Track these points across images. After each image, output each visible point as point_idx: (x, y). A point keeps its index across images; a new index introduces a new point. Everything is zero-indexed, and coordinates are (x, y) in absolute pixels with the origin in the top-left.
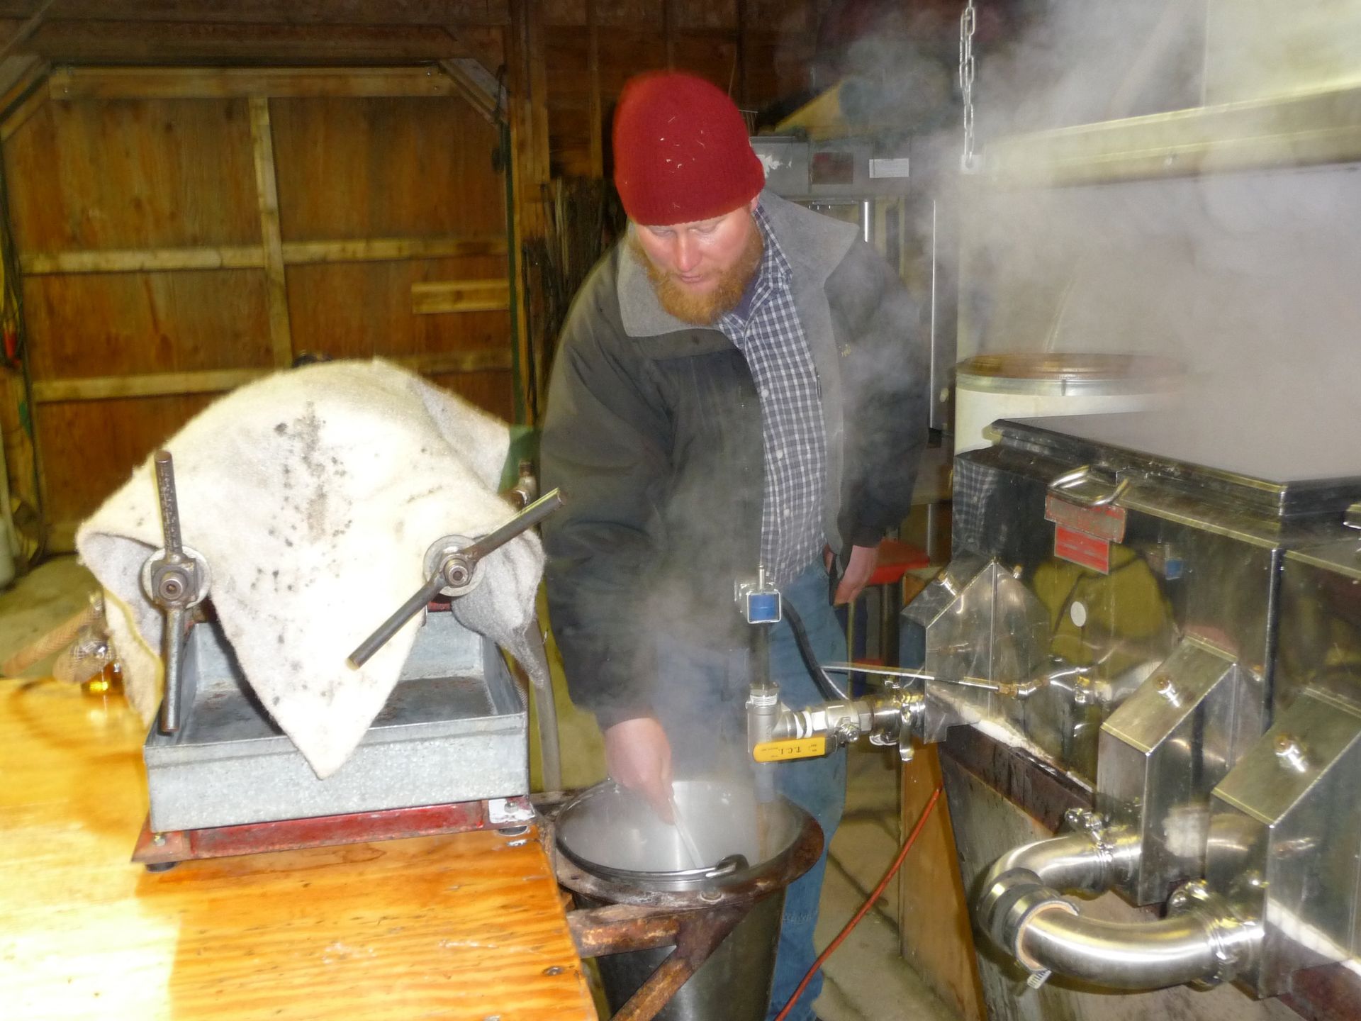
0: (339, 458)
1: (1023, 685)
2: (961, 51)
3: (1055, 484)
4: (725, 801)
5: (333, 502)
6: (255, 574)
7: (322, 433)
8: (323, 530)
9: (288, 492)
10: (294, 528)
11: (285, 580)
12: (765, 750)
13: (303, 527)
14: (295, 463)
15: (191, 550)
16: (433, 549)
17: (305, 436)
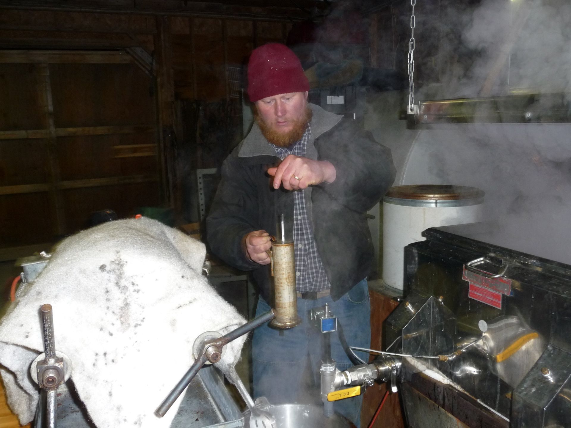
0: (136, 283)
1: (450, 355)
2: (409, 58)
3: (469, 264)
4: (307, 415)
5: (134, 308)
6: (94, 357)
7: (125, 269)
8: (129, 324)
9: (108, 304)
10: (113, 324)
11: (110, 357)
12: (333, 395)
13: (118, 323)
14: (111, 286)
15: (60, 353)
16: (199, 340)
17: (116, 271)
